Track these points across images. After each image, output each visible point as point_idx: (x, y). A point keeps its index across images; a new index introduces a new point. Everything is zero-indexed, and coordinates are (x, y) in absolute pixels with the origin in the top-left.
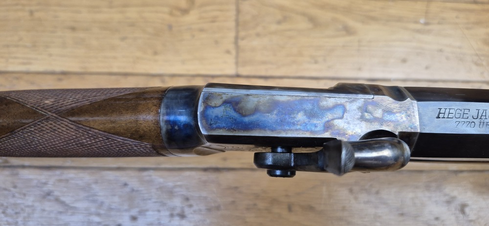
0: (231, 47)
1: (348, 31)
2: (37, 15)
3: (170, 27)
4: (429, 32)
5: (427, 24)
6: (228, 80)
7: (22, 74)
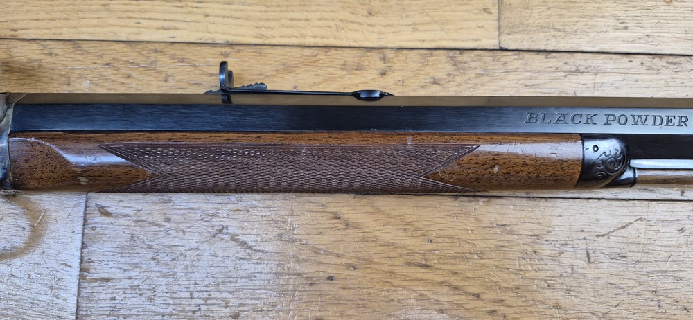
0: (490, 1)
6: (487, 57)
7: (163, 45)
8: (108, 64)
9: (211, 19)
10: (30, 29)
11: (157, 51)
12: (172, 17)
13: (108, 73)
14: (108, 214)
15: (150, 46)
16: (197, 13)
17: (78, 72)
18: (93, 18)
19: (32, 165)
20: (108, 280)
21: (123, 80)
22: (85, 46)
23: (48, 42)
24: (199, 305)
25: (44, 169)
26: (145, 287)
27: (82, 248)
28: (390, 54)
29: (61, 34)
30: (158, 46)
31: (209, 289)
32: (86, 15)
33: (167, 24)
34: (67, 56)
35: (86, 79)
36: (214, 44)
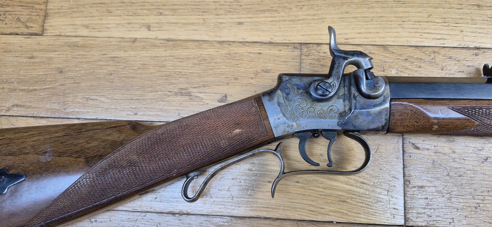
7: (438, 49)
8: (406, 60)
9: (465, 34)
10: (356, 38)
11: (434, 52)
12: (441, 32)
13: (407, 64)
14: (417, 148)
15: (430, 49)
16: (456, 30)
17: (388, 64)
18: (394, 32)
19: (403, 117)
20: (422, 187)
21: (416, 69)
22: (391, 49)
23: (368, 46)
24: (478, 204)
25: (411, 121)
26: (446, 192)
27: (404, 168)
29: (375, 42)
30: (435, 49)
31: (483, 194)
32: (389, 30)
33: (438, 37)
34: (380, 54)
35: (394, 68)
36: (468, 48)
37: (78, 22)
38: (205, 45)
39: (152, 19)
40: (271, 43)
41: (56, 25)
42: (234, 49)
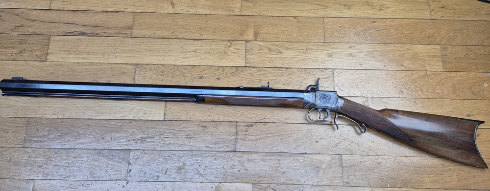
0: (244, 58)
1: (280, 53)
2: (184, 47)
3: (225, 51)
4: (306, 53)
5: (306, 50)
6: (243, 68)
13: (170, 71)
16: (187, 60)
28: (224, 67)
36: (190, 65)
37: (59, 57)
38: (103, 64)
39: (85, 56)
40: (126, 64)
41: (51, 58)
42: (113, 66)
